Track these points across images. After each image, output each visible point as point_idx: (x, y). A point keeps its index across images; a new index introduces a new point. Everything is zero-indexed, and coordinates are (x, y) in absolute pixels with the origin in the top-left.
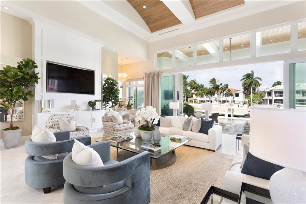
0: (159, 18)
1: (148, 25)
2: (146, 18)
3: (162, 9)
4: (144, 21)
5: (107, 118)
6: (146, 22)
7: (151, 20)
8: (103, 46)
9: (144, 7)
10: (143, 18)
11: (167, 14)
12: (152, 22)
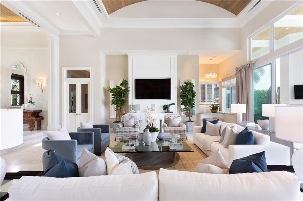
1: (228, 10)
2: (222, 4)
6: (224, 8)
7: (228, 2)
8: (178, 54)
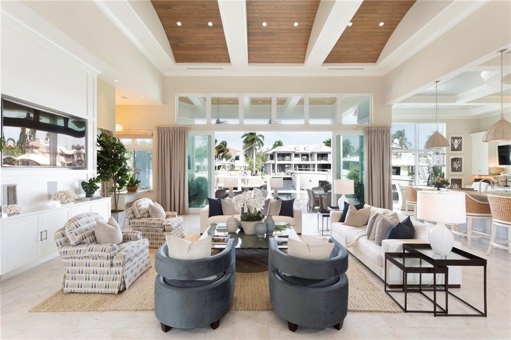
0: (197, 46)
1: (172, 50)
2: (174, 39)
3: (206, 35)
4: (169, 42)
5: (141, 212)
6: (171, 45)
7: (182, 45)
8: (100, 73)
9: (179, 24)
10: (169, 38)
11: (211, 44)
12: (183, 48)
